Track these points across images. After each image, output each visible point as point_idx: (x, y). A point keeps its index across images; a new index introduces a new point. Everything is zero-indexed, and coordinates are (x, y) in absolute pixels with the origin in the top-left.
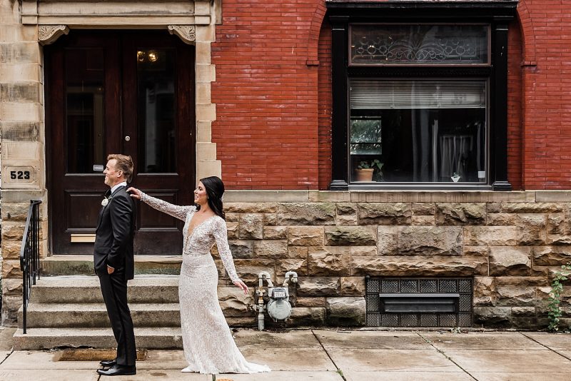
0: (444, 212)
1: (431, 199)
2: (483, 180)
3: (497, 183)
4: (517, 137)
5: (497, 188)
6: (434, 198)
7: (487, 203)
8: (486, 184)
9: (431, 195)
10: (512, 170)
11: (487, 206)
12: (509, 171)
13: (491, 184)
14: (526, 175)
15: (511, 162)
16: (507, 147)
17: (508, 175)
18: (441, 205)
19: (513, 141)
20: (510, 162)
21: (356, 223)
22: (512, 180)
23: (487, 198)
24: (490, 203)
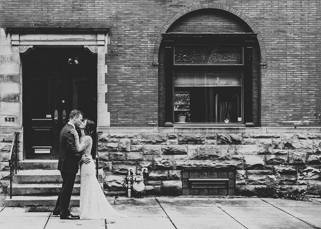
0: (221, 138)
1: (215, 131)
2: (240, 122)
3: (247, 124)
4: (257, 101)
5: (247, 126)
7: (242, 133)
8: (242, 124)
10: (255, 117)
11: (242, 135)
12: (253, 117)
13: (244, 124)
14: (262, 119)
16: (252, 106)
17: (253, 119)
18: (219, 134)
19: (255, 103)
20: (254, 113)
21: (177, 143)
22: (255, 122)
23: (242, 131)
24: (244, 133)
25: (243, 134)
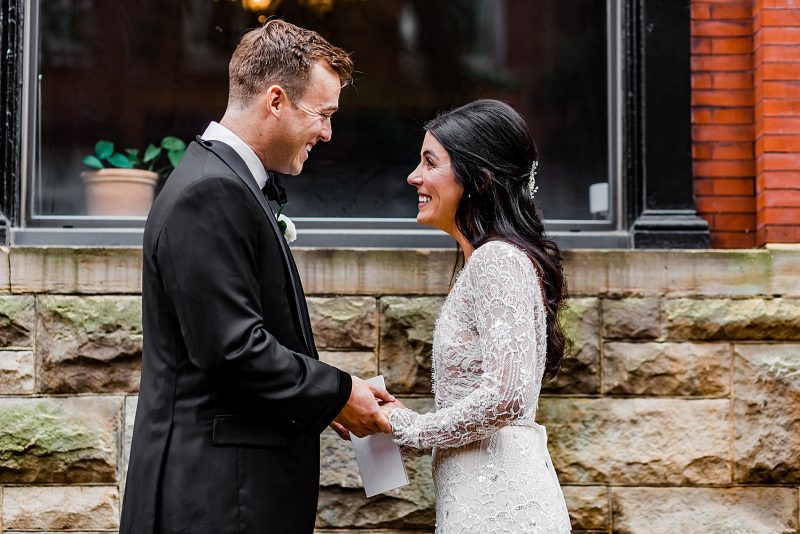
0: (412, 334)
1: (361, 281)
3: (649, 218)
4: (736, 30)
5: (649, 239)
6: (375, 277)
7: (602, 296)
8: (613, 227)
9: (361, 265)
10: (717, 164)
11: (600, 310)
12: (705, 169)
13: (627, 225)
14: (771, 180)
15: (712, 131)
16: (688, 72)
17: (698, 186)
18: (400, 307)
19: (719, 46)
20: (706, 134)
22: (716, 206)
23: (602, 277)
24: (617, 297)
25: (607, 303)
